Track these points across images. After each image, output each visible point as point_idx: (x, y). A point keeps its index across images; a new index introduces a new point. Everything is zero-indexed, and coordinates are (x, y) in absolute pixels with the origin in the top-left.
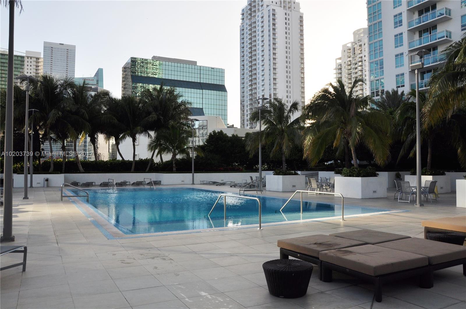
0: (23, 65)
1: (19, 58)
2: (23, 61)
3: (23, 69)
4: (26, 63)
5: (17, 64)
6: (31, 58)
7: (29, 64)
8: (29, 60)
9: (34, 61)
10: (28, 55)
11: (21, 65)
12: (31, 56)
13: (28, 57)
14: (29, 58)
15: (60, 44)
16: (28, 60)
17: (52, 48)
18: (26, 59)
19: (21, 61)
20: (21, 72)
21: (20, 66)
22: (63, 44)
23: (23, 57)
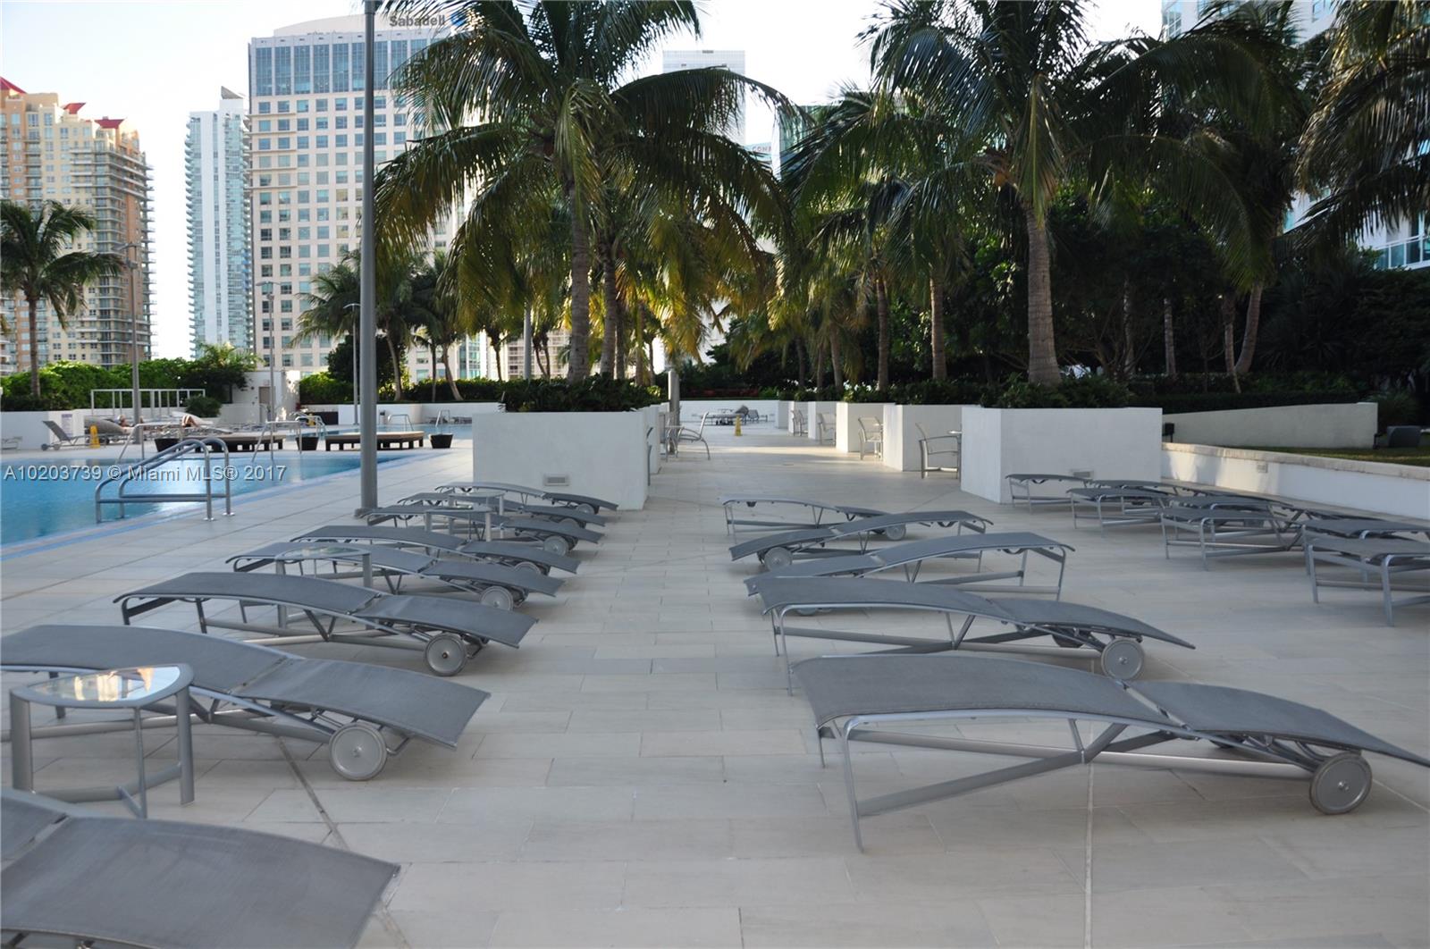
15: (704, 52)
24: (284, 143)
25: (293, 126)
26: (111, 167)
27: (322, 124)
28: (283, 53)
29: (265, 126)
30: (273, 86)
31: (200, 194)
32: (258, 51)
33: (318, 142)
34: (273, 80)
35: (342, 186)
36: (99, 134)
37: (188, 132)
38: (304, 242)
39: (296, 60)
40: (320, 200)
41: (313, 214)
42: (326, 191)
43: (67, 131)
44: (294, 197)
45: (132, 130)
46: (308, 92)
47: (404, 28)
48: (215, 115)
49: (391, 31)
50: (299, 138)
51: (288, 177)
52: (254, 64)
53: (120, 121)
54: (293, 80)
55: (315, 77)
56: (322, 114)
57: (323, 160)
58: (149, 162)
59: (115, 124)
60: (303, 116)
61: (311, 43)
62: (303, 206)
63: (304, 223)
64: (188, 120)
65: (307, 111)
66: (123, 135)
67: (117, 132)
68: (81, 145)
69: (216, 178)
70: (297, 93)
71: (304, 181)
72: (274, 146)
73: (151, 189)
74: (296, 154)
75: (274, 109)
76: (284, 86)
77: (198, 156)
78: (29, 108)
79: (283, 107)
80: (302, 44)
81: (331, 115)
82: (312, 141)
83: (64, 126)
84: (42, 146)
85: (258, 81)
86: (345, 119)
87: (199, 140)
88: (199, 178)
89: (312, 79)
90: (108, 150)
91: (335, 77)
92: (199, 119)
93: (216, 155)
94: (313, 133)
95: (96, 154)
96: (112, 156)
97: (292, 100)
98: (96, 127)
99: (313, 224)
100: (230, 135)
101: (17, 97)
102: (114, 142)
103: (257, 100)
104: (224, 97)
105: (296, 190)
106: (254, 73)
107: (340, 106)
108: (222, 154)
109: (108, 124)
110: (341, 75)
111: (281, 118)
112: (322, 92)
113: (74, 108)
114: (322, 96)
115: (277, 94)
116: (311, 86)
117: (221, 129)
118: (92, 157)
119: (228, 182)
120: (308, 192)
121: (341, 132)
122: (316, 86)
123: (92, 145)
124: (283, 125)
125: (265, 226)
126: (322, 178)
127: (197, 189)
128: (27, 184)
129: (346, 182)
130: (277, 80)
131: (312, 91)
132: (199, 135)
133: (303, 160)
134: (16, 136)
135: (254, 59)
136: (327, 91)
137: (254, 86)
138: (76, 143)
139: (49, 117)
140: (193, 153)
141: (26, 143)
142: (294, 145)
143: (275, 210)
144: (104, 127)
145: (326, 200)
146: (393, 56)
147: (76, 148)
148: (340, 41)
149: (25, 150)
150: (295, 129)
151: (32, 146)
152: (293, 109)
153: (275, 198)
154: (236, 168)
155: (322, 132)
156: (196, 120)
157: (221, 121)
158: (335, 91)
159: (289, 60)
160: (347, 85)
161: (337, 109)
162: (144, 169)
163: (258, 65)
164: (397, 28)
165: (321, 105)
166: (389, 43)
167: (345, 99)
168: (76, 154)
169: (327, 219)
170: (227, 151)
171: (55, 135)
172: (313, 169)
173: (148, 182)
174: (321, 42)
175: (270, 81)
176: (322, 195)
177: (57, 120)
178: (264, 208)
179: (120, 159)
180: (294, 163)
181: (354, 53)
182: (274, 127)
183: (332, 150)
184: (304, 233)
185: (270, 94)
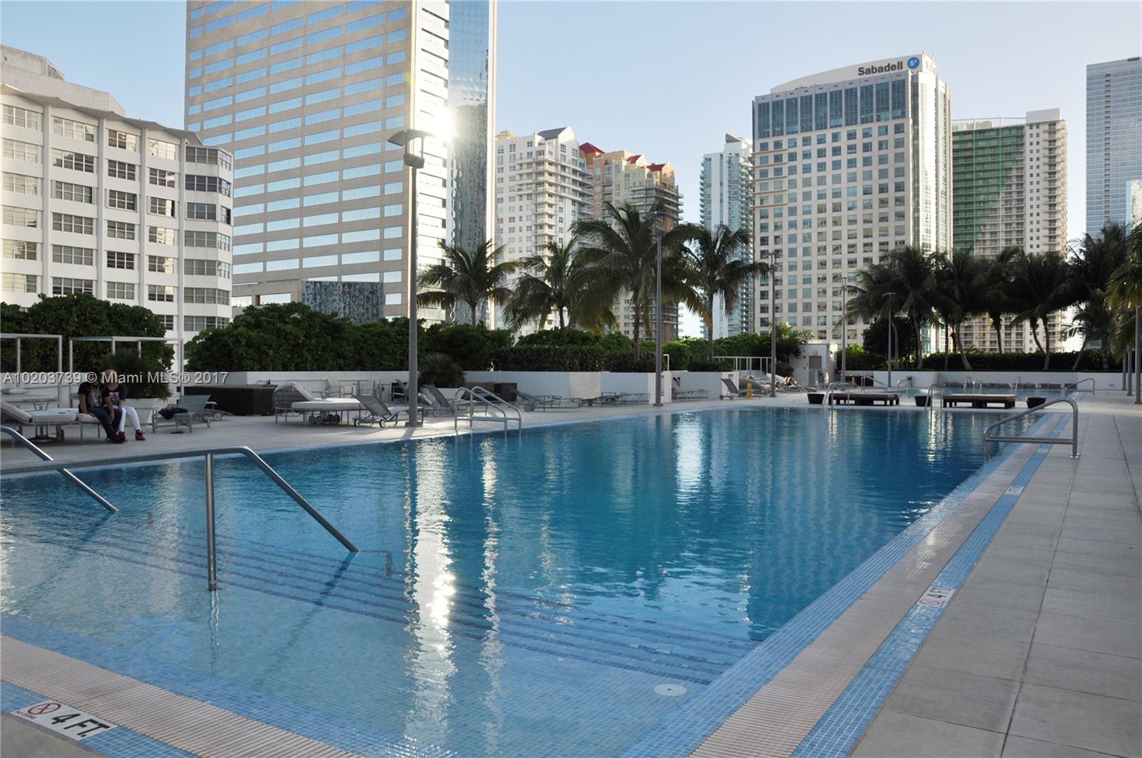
0: (1022, 145)
1: (1014, 132)
2: (1022, 136)
3: (1022, 153)
4: (1027, 140)
5: (1010, 146)
6: (1038, 125)
7: (1035, 140)
8: (1035, 131)
9: (1044, 132)
10: (1031, 122)
11: (1017, 145)
12: (1038, 121)
13: (1031, 126)
14: (1034, 127)
15: (1129, 60)
16: (1031, 131)
17: (1109, 75)
18: (1027, 131)
19: (1017, 137)
20: (1017, 161)
21: (1016, 148)
22: (1137, 59)
23: (1020, 128)
24: (778, 172)
25: (785, 158)
26: (656, 198)
27: (807, 155)
28: (778, 105)
29: (764, 160)
30: (771, 130)
31: (710, 213)
32: (760, 105)
33: (804, 169)
34: (771, 126)
35: (822, 202)
36: (649, 175)
37: (702, 168)
38: (792, 246)
39: (787, 110)
40: (805, 213)
41: (800, 224)
42: (810, 206)
43: (629, 175)
44: (785, 211)
45: (670, 171)
46: (796, 132)
47: (871, 75)
48: (722, 155)
49: (860, 79)
50: (789, 167)
51: (781, 197)
52: (756, 115)
53: (663, 165)
54: (785, 124)
55: (802, 120)
56: (806, 148)
57: (807, 182)
58: (681, 192)
59: (659, 168)
60: (792, 150)
61: (798, 95)
62: (792, 218)
63: (792, 231)
64: (703, 160)
65: (796, 146)
66: (665, 175)
67: (661, 173)
68: (637, 184)
69: (721, 201)
70: (788, 133)
71: (793, 199)
72: (771, 174)
73: (682, 212)
74: (787, 179)
75: (771, 147)
76: (779, 129)
77: (709, 185)
78: (606, 163)
79: (778, 145)
80: (792, 96)
81: (814, 147)
82: (800, 169)
83: (627, 172)
84: (613, 187)
85: (759, 128)
86: (825, 150)
87: (710, 175)
88: (710, 202)
89: (799, 122)
90: (655, 186)
91: (816, 119)
92: (710, 159)
93: (721, 184)
94: (800, 163)
95: (647, 190)
96: (657, 190)
97: (785, 139)
98: (647, 171)
99: (800, 232)
100: (732, 169)
101: (600, 156)
102: (658, 181)
103: (758, 142)
104: (727, 142)
105: (787, 206)
106: (757, 122)
107: (821, 141)
108: (726, 183)
109: (656, 168)
110: (821, 117)
111: (776, 153)
112: (807, 131)
113: (634, 159)
114: (806, 134)
115: (774, 135)
116: (799, 127)
117: (726, 165)
118: (644, 192)
119: (730, 203)
120: (796, 208)
121: (821, 160)
122: (802, 127)
123: (644, 183)
124: (778, 159)
125: (763, 235)
126: (807, 196)
127: (708, 210)
128: (603, 214)
129: (825, 198)
130: (773, 125)
131: (799, 131)
132: (710, 171)
133: (792, 184)
134: (598, 182)
135: (756, 111)
136: (811, 130)
137: (757, 132)
138: (634, 183)
139: (618, 167)
140: (705, 184)
141: (604, 186)
142: (785, 172)
143: (771, 222)
144: (653, 171)
145: (810, 212)
146: (862, 98)
147: (635, 186)
148: (821, 92)
149: (603, 191)
150: (787, 161)
151: (607, 188)
152: (785, 146)
153: (771, 213)
154: (736, 193)
155: (807, 161)
156: (708, 160)
157: (726, 159)
158: (817, 129)
159: (782, 111)
160: (826, 123)
161: (818, 143)
162: (677, 198)
163: (759, 116)
164: (865, 76)
165: (806, 141)
166: (859, 88)
167: (825, 135)
168: (634, 191)
169: (811, 227)
170: (729, 181)
171: (621, 178)
172: (800, 191)
173: (679, 207)
174: (807, 94)
175: (768, 126)
176: (806, 209)
177: (623, 169)
178: (763, 221)
179: (662, 192)
180: (785, 185)
181: (831, 99)
182: (771, 161)
183: (814, 174)
184: (792, 239)
185: (768, 136)
